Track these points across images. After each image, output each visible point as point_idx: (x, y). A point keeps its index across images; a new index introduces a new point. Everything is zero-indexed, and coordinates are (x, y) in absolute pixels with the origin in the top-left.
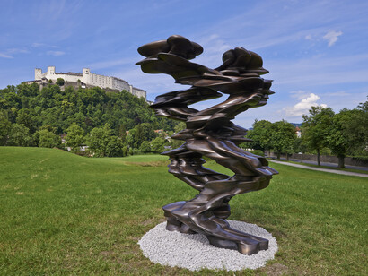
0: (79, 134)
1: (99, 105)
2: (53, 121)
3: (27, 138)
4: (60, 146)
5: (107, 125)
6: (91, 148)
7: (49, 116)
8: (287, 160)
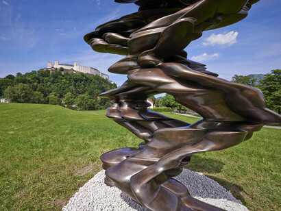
0: (72, 97)
1: (83, 82)
2: (57, 91)
3: (43, 100)
4: (61, 104)
5: (87, 93)
6: (78, 105)
7: (56, 88)
8: (185, 113)
